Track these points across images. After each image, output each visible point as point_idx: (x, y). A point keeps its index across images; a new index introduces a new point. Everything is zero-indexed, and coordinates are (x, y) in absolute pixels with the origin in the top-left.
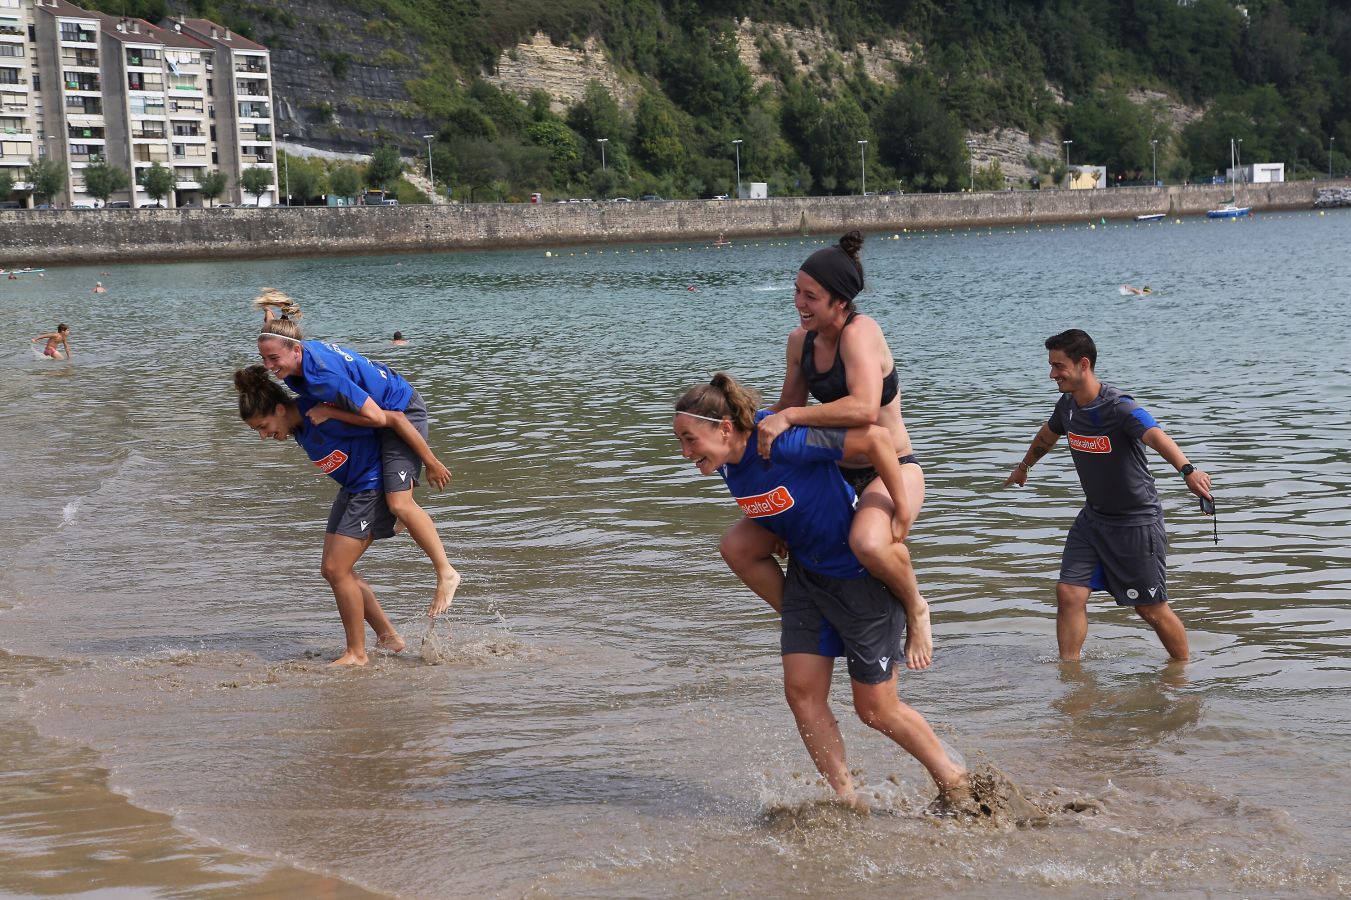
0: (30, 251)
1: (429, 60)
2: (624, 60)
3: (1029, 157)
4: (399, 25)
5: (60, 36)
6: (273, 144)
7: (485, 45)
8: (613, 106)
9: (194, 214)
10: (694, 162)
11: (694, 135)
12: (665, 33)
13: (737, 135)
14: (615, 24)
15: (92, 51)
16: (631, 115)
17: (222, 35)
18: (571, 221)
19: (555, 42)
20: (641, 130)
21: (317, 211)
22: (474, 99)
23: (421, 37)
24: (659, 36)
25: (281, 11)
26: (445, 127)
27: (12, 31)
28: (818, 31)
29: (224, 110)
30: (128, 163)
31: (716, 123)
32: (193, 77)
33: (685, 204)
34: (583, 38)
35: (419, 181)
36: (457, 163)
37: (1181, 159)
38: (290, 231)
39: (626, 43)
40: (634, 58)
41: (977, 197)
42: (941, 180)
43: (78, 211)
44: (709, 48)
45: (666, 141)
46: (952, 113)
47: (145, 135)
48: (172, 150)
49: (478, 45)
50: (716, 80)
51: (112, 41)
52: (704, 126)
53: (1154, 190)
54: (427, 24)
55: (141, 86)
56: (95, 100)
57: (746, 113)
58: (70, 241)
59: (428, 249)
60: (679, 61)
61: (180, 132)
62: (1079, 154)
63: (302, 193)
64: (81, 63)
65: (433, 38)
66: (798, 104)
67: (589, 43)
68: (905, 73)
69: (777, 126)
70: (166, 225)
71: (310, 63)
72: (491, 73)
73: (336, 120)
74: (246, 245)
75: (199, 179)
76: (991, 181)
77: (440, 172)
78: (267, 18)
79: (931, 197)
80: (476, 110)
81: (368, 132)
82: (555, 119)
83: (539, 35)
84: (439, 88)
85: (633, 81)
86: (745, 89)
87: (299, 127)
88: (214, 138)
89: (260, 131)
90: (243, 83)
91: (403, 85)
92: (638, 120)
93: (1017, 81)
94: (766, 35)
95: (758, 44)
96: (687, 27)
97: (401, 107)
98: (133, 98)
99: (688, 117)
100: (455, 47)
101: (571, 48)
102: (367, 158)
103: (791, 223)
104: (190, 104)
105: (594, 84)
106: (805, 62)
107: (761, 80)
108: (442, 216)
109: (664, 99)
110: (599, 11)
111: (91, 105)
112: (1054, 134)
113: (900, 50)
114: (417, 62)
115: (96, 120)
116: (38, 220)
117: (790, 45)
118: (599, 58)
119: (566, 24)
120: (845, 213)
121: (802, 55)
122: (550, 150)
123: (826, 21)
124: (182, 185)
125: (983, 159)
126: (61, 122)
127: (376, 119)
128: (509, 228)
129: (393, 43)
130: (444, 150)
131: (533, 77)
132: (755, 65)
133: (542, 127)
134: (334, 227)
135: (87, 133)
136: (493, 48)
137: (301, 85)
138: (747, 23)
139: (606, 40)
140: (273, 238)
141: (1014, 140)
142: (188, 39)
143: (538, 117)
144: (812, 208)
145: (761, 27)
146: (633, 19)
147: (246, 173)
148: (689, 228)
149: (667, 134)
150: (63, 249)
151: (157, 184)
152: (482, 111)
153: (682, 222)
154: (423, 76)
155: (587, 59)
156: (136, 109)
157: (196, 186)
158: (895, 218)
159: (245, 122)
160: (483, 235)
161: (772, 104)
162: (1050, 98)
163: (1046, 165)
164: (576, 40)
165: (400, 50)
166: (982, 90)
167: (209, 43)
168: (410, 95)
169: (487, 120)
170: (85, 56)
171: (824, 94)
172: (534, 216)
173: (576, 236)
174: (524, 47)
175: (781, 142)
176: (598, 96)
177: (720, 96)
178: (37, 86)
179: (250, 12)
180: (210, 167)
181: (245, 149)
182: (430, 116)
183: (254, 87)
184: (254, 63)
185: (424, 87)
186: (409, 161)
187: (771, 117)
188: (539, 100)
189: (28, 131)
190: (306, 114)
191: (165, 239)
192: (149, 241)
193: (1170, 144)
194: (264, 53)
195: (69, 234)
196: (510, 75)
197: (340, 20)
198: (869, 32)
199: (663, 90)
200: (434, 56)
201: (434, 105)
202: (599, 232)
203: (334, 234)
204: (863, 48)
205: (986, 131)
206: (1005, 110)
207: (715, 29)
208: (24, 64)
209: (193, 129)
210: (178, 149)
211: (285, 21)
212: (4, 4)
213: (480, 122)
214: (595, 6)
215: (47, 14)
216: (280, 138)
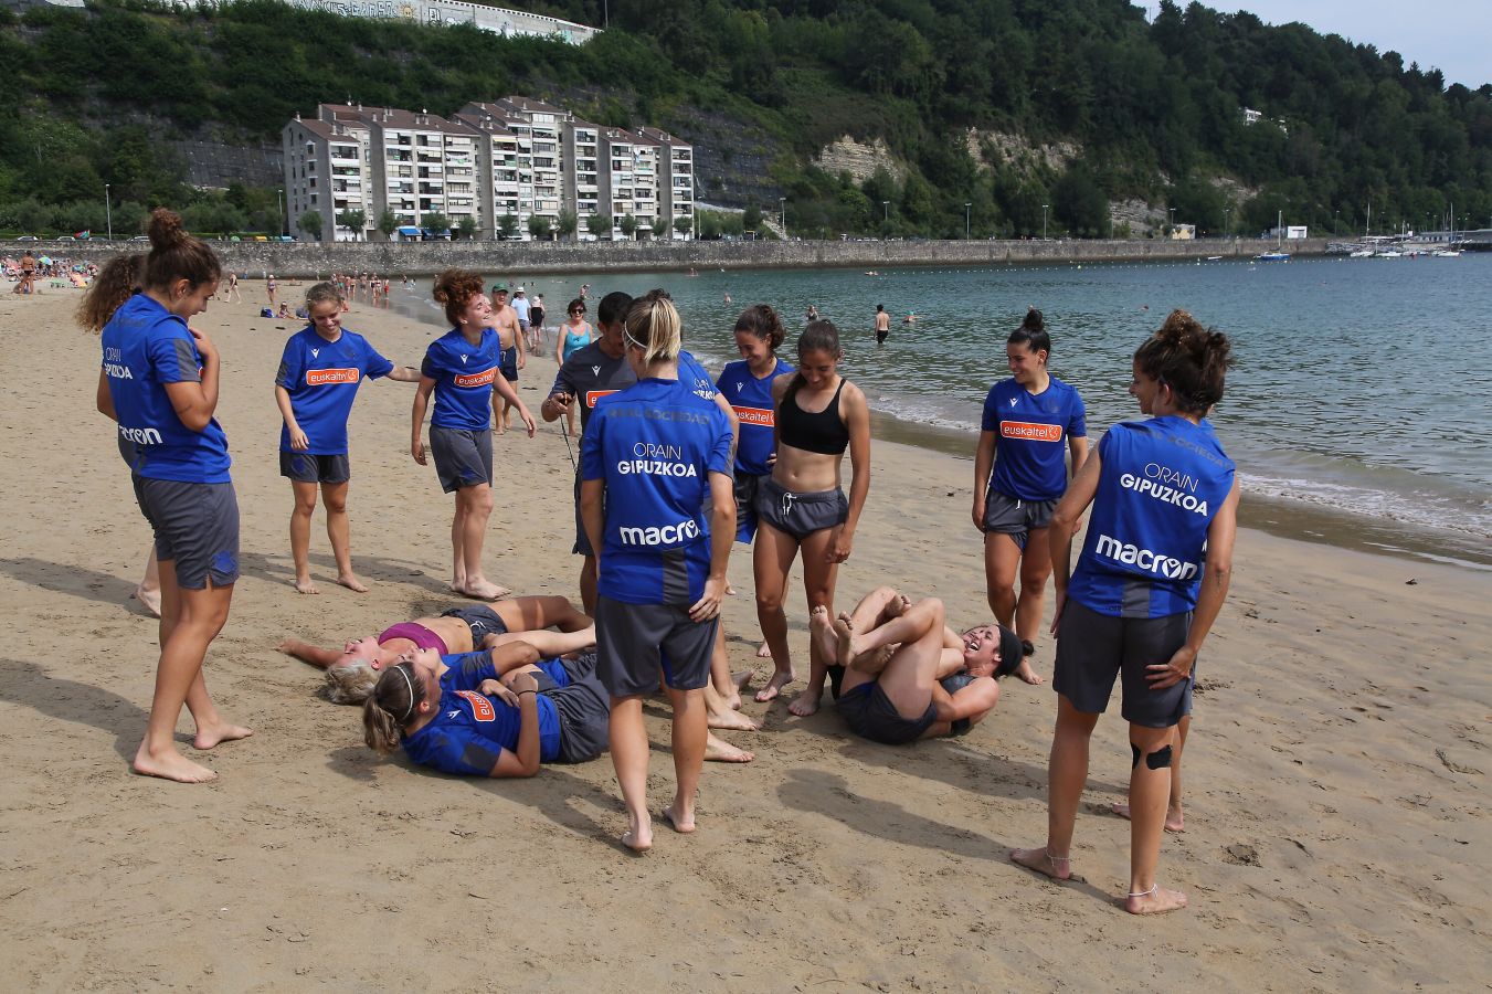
0: (558, 265)
1: (780, 152)
2: (898, 153)
3: (1147, 217)
4: (763, 131)
5: (576, 139)
6: (691, 202)
7: (814, 143)
8: (891, 181)
9: (648, 245)
10: (939, 217)
11: (940, 200)
12: (923, 136)
13: (966, 200)
14: (893, 130)
15: (593, 147)
16: (901, 187)
17: (665, 138)
18: (866, 252)
19: (856, 141)
20: (908, 196)
21: (718, 244)
22: (807, 176)
23: (776, 137)
24: (920, 138)
25: (695, 123)
26: (789, 192)
27: (549, 136)
28: (1018, 136)
29: (665, 182)
30: (610, 213)
31: (954, 193)
32: (648, 162)
33: (937, 243)
34: (873, 139)
35: (773, 226)
36: (798, 215)
37: (1242, 222)
38: (702, 256)
39: (899, 141)
40: (904, 151)
41: (1116, 242)
42: (1094, 231)
43: (585, 241)
44: (950, 146)
45: (923, 203)
46: (1100, 190)
47: (621, 197)
48: (635, 207)
49: (811, 142)
50: (954, 165)
51: (604, 142)
52: (946, 194)
53: (1227, 241)
54: (780, 129)
55: (619, 169)
56: (593, 176)
57: (972, 187)
58: (580, 260)
59: (782, 268)
60: (932, 153)
61: (639, 195)
62: (1179, 217)
63: (709, 234)
64: (586, 155)
65: (783, 139)
66: (1004, 181)
67: (877, 142)
68: (1071, 163)
69: (991, 195)
70: (633, 251)
71: (711, 154)
72: (817, 159)
73: (725, 188)
74: (678, 264)
75: (651, 223)
76: (1123, 233)
77: (790, 223)
78: (687, 126)
79: (1088, 242)
80: (807, 182)
81: (743, 195)
82: (855, 188)
83: (847, 137)
84: (786, 168)
85: (903, 166)
86: (972, 171)
87: (703, 191)
88: (658, 199)
89: (685, 195)
90: (676, 166)
91: (765, 168)
92: (906, 190)
93: (1142, 171)
94: (986, 138)
95: (980, 144)
96: (937, 133)
97: (762, 180)
98: (615, 175)
99: (936, 189)
100: (796, 144)
101: (866, 145)
102: (742, 211)
103: (1000, 256)
104: (645, 178)
105: (880, 167)
106: (1010, 155)
107: (982, 166)
108: (790, 248)
109: (921, 177)
110: (883, 122)
111: (591, 180)
112: (1163, 204)
113: (1069, 149)
114: (774, 153)
115: (593, 188)
116: (563, 247)
117: (1000, 144)
118: (883, 151)
119: (863, 130)
120: (1035, 250)
121: (1008, 151)
122: (851, 208)
123: (1023, 130)
124: (642, 227)
125: (1118, 219)
126: (574, 190)
127: (748, 187)
128: (830, 257)
129: (759, 142)
130: (791, 207)
131: (842, 163)
132: (978, 157)
133: (848, 193)
134: (727, 254)
135: (588, 196)
136: (819, 144)
137: (705, 167)
138: (974, 130)
139: (887, 140)
140: (693, 259)
141: (1138, 207)
142: (647, 140)
143: (845, 187)
144: (1015, 247)
145: (982, 133)
146: (904, 127)
147: (677, 221)
148: (939, 258)
149: (923, 199)
150: (576, 265)
151: (628, 226)
152: (811, 183)
153: (934, 254)
154: (777, 161)
155: (875, 151)
156: (615, 182)
157: (649, 227)
158: (1064, 254)
159: (676, 189)
160: (815, 260)
161: (988, 182)
162: (1162, 181)
163: (1157, 224)
164: (869, 140)
165: (764, 145)
166: (1119, 175)
167: (659, 143)
168: (768, 173)
169: (814, 188)
170: (589, 151)
171: (1021, 175)
172: (846, 249)
173: (870, 262)
174: (838, 144)
175: (992, 204)
176: (882, 175)
177: (957, 176)
178: (562, 169)
179: (678, 123)
180: (656, 217)
181: (676, 206)
182: (782, 186)
183: (683, 168)
184: (682, 155)
185: (777, 168)
186: (767, 213)
187: (987, 190)
188: (846, 176)
189: (556, 195)
190: (708, 184)
191: (632, 259)
192: (623, 261)
193: (1236, 213)
194: (690, 149)
195: (581, 256)
196: (827, 161)
198: (1050, 137)
199: (922, 171)
200: (784, 149)
201: (783, 179)
202: (884, 259)
203: (728, 257)
204: (1046, 147)
205: (1121, 201)
206: (1133, 189)
207: (955, 135)
208: (555, 155)
209: (647, 193)
210: (638, 205)
211: (697, 128)
212: (545, 121)
213: (809, 189)
214: (882, 119)
215: (569, 126)
216: (696, 199)
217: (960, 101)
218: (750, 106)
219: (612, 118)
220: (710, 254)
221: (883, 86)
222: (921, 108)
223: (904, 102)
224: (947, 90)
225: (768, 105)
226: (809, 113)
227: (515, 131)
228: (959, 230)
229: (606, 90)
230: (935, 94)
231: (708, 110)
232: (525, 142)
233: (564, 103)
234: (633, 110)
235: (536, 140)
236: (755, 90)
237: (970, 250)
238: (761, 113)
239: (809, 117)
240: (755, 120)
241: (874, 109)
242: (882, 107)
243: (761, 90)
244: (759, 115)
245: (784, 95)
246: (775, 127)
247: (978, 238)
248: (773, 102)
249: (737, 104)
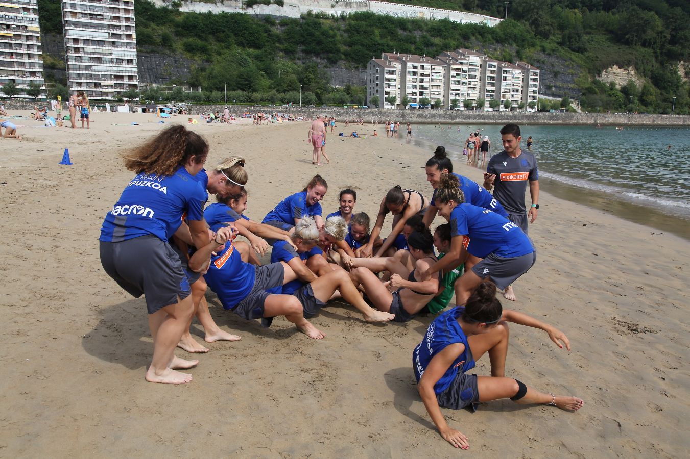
0: (475, 121)
1: (582, 73)
2: (640, 73)
5: (487, 67)
6: (537, 95)
7: (598, 69)
8: (635, 86)
9: (515, 113)
10: (658, 103)
11: (660, 96)
12: (654, 66)
14: (639, 63)
15: (494, 71)
16: (640, 89)
17: (528, 66)
18: (619, 119)
19: (620, 68)
20: (643, 93)
21: (547, 113)
22: (594, 84)
23: (580, 66)
24: (653, 66)
25: (542, 60)
26: (584, 91)
27: (476, 66)
29: (526, 86)
30: (500, 99)
31: (668, 92)
32: (519, 77)
33: (655, 116)
34: (628, 67)
35: (574, 106)
36: (587, 102)
38: (539, 119)
39: (642, 68)
40: (644, 73)
43: (487, 111)
44: (668, 70)
45: (651, 97)
47: (505, 92)
48: (511, 96)
49: (597, 69)
50: (669, 79)
51: (500, 68)
52: (663, 93)
54: (583, 62)
55: (506, 80)
56: (493, 83)
58: (484, 119)
59: (577, 125)
60: (658, 74)
61: (513, 91)
63: (544, 109)
64: (491, 74)
65: (584, 67)
67: (630, 68)
69: (687, 93)
70: (508, 116)
71: (548, 74)
72: (599, 76)
73: (553, 89)
74: (528, 122)
75: (517, 104)
77: (583, 105)
78: (538, 61)
80: (594, 87)
81: (562, 92)
82: (617, 90)
83: (615, 66)
84: (583, 80)
85: (642, 79)
86: (679, 82)
87: (543, 90)
88: (522, 93)
89: (534, 92)
90: (531, 79)
91: (574, 80)
92: (643, 90)
94: (688, 66)
95: (685, 69)
96: (662, 64)
97: (572, 86)
98: (503, 83)
99: (659, 90)
100: (589, 69)
101: (624, 70)
102: (560, 99)
104: (517, 84)
107: (684, 80)
108: (582, 116)
109: (651, 85)
110: (635, 59)
111: (492, 84)
114: (578, 73)
115: (493, 88)
116: (477, 113)
118: (633, 73)
119: (624, 63)
122: (614, 99)
124: (513, 105)
126: (485, 89)
127: (564, 89)
128: (600, 120)
129: (572, 68)
130: (584, 98)
131: (611, 78)
132: (683, 75)
133: (613, 92)
134: (551, 118)
135: (491, 91)
136: (601, 70)
137: (545, 79)
138: (682, 62)
139: (635, 67)
140: (535, 120)
142: (520, 67)
143: (612, 89)
145: (687, 64)
146: (645, 61)
147: (529, 103)
148: (656, 123)
149: (651, 95)
150: (482, 121)
151: (507, 105)
152: (595, 87)
153: (654, 121)
154: (579, 77)
155: (629, 73)
156: (503, 86)
157: (516, 106)
159: (530, 89)
160: (593, 122)
164: (626, 67)
165: (574, 70)
167: (524, 68)
168: (575, 82)
169: (596, 90)
170: (493, 72)
172: (608, 117)
174: (610, 69)
177: (670, 84)
178: (480, 80)
179: (534, 60)
180: (520, 101)
181: (530, 96)
182: (580, 88)
183: (534, 80)
184: (535, 74)
185: (579, 80)
186: (572, 100)
187: (686, 91)
188: (613, 84)
189: (476, 91)
190: (546, 87)
191: (507, 119)
192: (503, 120)
194: (539, 71)
195: (484, 117)
196: (605, 77)
197: (558, 62)
199: (652, 82)
200: (583, 72)
201: (582, 85)
202: (627, 122)
203: (551, 120)
207: (671, 65)
208: (478, 74)
209: (517, 91)
210: (513, 96)
211: (543, 62)
212: (475, 59)
213: (594, 90)
214: (634, 57)
215: (485, 62)
216: (539, 93)
217: (677, 48)
218: (569, 52)
219: (505, 58)
220: (543, 118)
221: (636, 42)
222: (655, 52)
223: (646, 49)
224: (669, 43)
225: (578, 52)
226: (597, 55)
227: (461, 63)
228: (669, 110)
229: (503, 46)
230: (663, 46)
231: (549, 54)
232: (465, 68)
233: (484, 52)
234: (514, 54)
235: (470, 67)
236: (572, 45)
237: (673, 119)
238: (574, 56)
239: (597, 57)
240: (571, 59)
241: (630, 53)
242: (634, 52)
243: (575, 45)
244: (573, 57)
245: (586, 47)
246: (580, 61)
247: (678, 114)
248: (580, 50)
249: (562, 51)
